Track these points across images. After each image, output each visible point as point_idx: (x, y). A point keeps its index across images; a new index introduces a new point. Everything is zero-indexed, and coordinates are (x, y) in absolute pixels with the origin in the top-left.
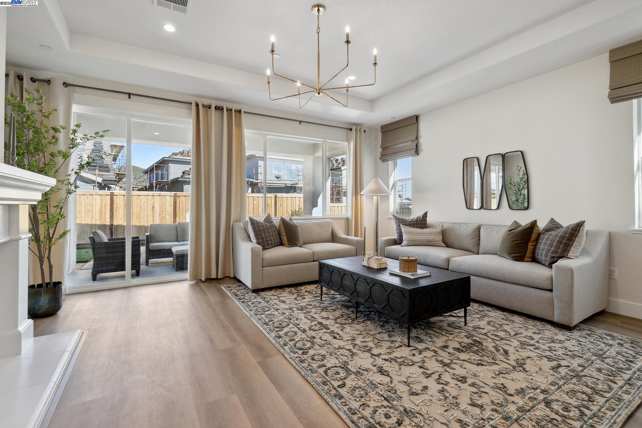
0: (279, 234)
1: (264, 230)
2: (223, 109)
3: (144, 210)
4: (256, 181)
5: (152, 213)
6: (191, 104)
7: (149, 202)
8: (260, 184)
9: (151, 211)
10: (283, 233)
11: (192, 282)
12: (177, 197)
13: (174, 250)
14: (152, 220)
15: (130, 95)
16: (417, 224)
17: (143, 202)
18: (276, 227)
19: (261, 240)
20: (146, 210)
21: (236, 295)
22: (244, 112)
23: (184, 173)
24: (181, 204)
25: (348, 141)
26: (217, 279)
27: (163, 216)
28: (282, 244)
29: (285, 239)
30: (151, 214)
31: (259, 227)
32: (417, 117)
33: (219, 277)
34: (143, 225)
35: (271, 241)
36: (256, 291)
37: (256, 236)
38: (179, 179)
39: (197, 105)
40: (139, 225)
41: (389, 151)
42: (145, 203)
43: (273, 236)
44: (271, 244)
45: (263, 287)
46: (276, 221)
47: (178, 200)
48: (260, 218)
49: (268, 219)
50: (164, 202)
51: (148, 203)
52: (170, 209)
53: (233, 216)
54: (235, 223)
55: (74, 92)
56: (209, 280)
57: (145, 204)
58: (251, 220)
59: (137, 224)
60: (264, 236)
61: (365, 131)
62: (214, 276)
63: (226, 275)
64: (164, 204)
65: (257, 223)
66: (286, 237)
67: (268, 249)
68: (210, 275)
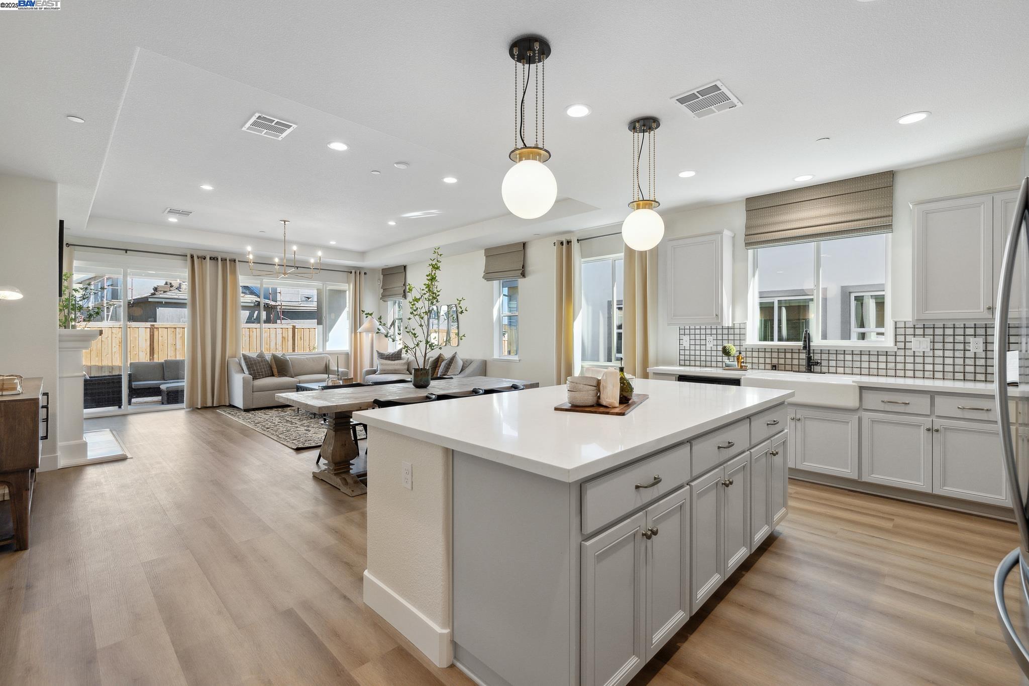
0: (271, 368)
1: (255, 363)
2: (217, 259)
3: (108, 346)
4: (273, 303)
5: (119, 349)
6: (187, 256)
7: (114, 336)
8: (279, 307)
9: (118, 347)
10: (274, 366)
11: (188, 410)
12: (155, 329)
13: (163, 387)
14: (118, 358)
15: (126, 251)
16: (392, 358)
17: (106, 337)
18: (267, 361)
19: (252, 372)
20: (110, 345)
21: (230, 414)
22: (239, 261)
23: (156, 289)
24: (160, 338)
25: (348, 282)
26: (213, 407)
27: (135, 353)
28: (273, 375)
29: (275, 371)
30: (118, 351)
31: (251, 361)
32: (405, 267)
33: (214, 406)
34: (106, 365)
35: (262, 372)
36: (247, 410)
37: (249, 368)
38: (150, 300)
39: (192, 257)
40: (100, 364)
41: (387, 293)
42: (108, 337)
43: (264, 368)
44: (262, 375)
45: (254, 407)
46: (268, 357)
47: (156, 333)
48: (253, 354)
49: (261, 356)
50: (136, 336)
51: (113, 338)
52: (145, 345)
53: (228, 353)
54: (230, 359)
55: (75, 250)
56: (205, 408)
57: (109, 339)
58: (244, 356)
59: (97, 364)
60: (255, 368)
61: (365, 273)
62: (209, 404)
63: (221, 404)
64: (135, 338)
65: (250, 358)
66: (276, 370)
67: (259, 378)
68: (206, 405)
